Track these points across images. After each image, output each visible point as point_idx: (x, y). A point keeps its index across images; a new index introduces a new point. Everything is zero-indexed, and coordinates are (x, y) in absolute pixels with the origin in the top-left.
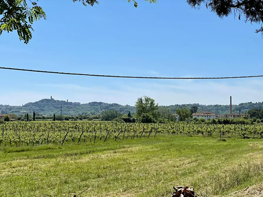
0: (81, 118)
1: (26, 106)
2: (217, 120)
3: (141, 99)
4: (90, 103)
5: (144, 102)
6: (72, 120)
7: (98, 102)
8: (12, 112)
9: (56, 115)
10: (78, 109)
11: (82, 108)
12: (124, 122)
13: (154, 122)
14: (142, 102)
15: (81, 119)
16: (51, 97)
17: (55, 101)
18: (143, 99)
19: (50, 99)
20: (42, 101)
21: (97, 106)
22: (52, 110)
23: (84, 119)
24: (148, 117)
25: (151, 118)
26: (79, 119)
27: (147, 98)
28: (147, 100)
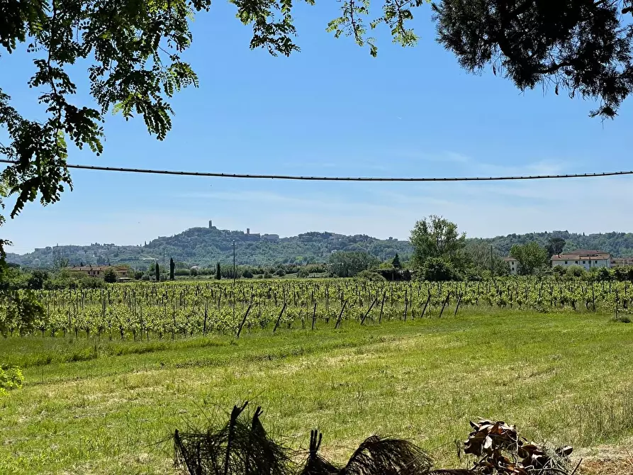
0: (280, 272)
1: (154, 244)
2: (612, 271)
3: (424, 224)
4: (301, 236)
5: (431, 230)
6: (261, 277)
7: (322, 232)
8: (122, 260)
9: (221, 265)
10: (274, 250)
11: (284, 247)
12: (384, 279)
13: (456, 279)
14: (425, 230)
15: (281, 274)
16: (210, 223)
17: (219, 232)
18: (429, 222)
19: (208, 227)
20: (190, 233)
21: (320, 241)
22: (212, 253)
23: (287, 273)
24: (441, 266)
25: (448, 270)
26: (278, 274)
27: (437, 221)
28: (438, 225)
